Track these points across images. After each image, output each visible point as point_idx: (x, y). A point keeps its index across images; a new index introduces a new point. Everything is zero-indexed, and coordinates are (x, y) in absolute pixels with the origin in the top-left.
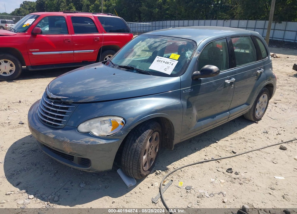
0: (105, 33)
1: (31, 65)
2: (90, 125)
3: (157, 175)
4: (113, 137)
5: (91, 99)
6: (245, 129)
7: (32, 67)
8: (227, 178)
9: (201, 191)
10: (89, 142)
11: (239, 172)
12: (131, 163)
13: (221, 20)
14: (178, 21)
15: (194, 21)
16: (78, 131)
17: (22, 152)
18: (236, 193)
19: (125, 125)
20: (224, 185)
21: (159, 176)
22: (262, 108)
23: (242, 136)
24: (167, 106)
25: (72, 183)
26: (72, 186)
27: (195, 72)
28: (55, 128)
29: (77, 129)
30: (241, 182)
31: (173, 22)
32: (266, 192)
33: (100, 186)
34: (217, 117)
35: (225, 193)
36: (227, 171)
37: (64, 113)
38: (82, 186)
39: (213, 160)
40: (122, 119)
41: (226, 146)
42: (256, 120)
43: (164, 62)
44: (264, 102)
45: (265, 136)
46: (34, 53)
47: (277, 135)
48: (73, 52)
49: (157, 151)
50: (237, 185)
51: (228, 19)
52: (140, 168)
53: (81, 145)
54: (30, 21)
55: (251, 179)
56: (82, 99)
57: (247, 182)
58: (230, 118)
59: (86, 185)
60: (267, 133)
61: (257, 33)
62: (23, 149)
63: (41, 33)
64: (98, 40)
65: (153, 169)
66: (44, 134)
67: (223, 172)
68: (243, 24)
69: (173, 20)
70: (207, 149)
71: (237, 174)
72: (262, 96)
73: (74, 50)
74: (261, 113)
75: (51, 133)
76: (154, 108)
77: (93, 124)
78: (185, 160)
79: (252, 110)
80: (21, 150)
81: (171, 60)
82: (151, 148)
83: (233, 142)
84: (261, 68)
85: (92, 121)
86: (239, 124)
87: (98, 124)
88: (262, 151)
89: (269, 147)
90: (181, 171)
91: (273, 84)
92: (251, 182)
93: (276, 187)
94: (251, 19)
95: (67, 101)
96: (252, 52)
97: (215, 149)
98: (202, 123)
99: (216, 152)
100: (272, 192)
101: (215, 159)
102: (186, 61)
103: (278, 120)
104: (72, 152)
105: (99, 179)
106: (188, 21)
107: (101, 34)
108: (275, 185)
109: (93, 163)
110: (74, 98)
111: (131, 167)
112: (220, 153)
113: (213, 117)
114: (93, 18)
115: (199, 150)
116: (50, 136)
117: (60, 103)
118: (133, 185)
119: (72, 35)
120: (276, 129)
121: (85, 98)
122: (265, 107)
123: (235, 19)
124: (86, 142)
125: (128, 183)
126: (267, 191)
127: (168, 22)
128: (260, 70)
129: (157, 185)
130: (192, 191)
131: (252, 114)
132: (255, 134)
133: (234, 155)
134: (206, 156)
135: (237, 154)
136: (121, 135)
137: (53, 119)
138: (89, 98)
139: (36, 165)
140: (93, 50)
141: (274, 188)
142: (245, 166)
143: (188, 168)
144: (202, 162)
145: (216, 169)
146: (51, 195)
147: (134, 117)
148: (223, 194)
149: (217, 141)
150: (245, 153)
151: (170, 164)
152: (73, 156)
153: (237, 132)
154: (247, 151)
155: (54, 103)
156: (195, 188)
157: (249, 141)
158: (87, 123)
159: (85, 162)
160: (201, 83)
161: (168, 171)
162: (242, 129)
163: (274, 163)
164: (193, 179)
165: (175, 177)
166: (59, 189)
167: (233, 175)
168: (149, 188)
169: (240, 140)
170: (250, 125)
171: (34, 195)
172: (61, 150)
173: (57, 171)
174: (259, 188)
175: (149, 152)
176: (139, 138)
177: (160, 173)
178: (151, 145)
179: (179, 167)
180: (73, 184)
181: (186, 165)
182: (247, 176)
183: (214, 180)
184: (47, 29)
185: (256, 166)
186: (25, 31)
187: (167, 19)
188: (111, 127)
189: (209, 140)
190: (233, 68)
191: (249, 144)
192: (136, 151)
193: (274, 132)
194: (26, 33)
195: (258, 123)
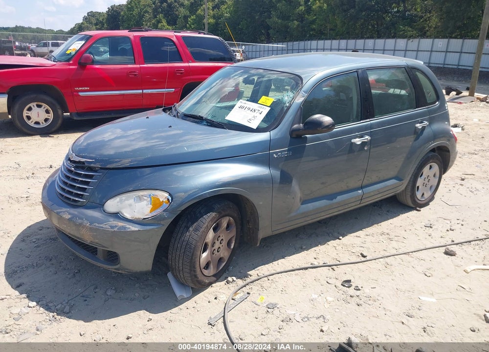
0: (193, 62)
1: (76, 112)
2: (121, 201)
3: (228, 283)
4: (153, 222)
5: (126, 162)
6: (395, 219)
7: (79, 114)
8: (339, 294)
9: (291, 312)
10: (116, 226)
11: (362, 287)
12: (181, 261)
13: (402, 40)
14: (329, 41)
15: (357, 40)
16: (104, 211)
17: (35, 240)
18: (346, 318)
19: (170, 203)
20: (330, 305)
21: (231, 285)
22: (429, 186)
23: (386, 231)
24: (243, 176)
25: (96, 288)
26: (95, 292)
27: (296, 126)
28: (74, 205)
29: (103, 207)
30: (361, 302)
31: (321, 42)
32: (397, 319)
33: (137, 295)
34: (338, 197)
35: (328, 317)
36: (342, 285)
37: (87, 183)
38: (109, 294)
39: (325, 265)
40: (167, 195)
41: (354, 246)
42: (417, 206)
43: (249, 109)
44: (432, 175)
45: (426, 231)
46: (81, 94)
47: (448, 231)
48: (140, 91)
49: (232, 247)
50: (352, 306)
51: (415, 38)
52: (195, 271)
53: (105, 232)
54: (78, 45)
55: (379, 298)
56: (113, 162)
57: (370, 302)
58: (363, 201)
59: (116, 292)
60: (431, 227)
61: (420, 63)
62: (38, 237)
63: (93, 62)
64: (182, 73)
65: (225, 275)
66: (58, 213)
67: (335, 286)
68: (441, 46)
69: (322, 39)
70: (320, 249)
71: (357, 289)
72: (428, 167)
73: (142, 89)
74: (427, 195)
75: (67, 213)
76: (220, 180)
77: (125, 200)
78: (280, 263)
79: (410, 189)
80: (35, 237)
81: (259, 107)
82: (219, 241)
83: (369, 239)
84: (424, 120)
85: (124, 197)
86: (388, 211)
87: (131, 201)
88: (412, 256)
89: (426, 249)
90: (268, 280)
91: (447, 146)
92: (377, 303)
93: (416, 313)
94: (456, 38)
95: (92, 165)
96: (410, 94)
97: (334, 248)
98: (311, 206)
99: (333, 254)
100: (408, 320)
101: (328, 264)
102: (283, 108)
103: (457, 207)
104: (93, 241)
105: (137, 285)
106: (346, 41)
107: (186, 64)
108: (417, 310)
109: (123, 259)
110: (102, 161)
111: (181, 268)
112: (341, 255)
113: (331, 197)
114: (174, 39)
115: (307, 249)
116: (64, 216)
117: (83, 168)
118: (185, 296)
119: (141, 66)
120: (449, 222)
121: (116, 162)
122: (436, 184)
123: (427, 37)
124: (112, 227)
125: (179, 292)
126: (399, 318)
127: (314, 43)
128: (422, 122)
129: (223, 298)
130: (276, 311)
131: (409, 196)
132: (410, 227)
133: (363, 259)
134: (315, 258)
135: (368, 258)
136: (164, 219)
137: (73, 192)
138: (123, 162)
139: (51, 260)
140: (174, 89)
141: (414, 314)
142: (375, 278)
143: (281, 276)
144: (306, 269)
145: (327, 279)
146: (61, 304)
147: (185, 192)
148: (324, 318)
149: (341, 237)
150: (382, 258)
151: (254, 269)
152: (97, 248)
153: (380, 224)
154: (388, 254)
155: (76, 168)
156: (283, 306)
157: (396, 238)
158: (117, 199)
159: (112, 257)
160: (306, 143)
161: (246, 279)
162: (390, 220)
163: (426, 275)
164: (284, 292)
165: (255, 287)
166: (75, 296)
167: (351, 291)
168: (209, 302)
169: (381, 237)
170: (406, 214)
171: (36, 302)
172: (78, 238)
173: (79, 271)
174: (387, 313)
175: (216, 247)
176: (195, 224)
177: (233, 281)
178: (219, 236)
179: (267, 273)
180: (97, 290)
181: (279, 271)
182: (374, 293)
183: (316, 296)
184: (107, 56)
185: (394, 278)
186: (68, 60)
187: (311, 38)
188: (151, 206)
189: (329, 235)
190: (368, 120)
191: (394, 244)
192: (189, 244)
193: (443, 227)
194: (71, 62)
195: (420, 211)
